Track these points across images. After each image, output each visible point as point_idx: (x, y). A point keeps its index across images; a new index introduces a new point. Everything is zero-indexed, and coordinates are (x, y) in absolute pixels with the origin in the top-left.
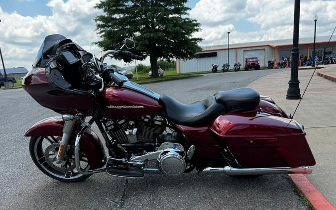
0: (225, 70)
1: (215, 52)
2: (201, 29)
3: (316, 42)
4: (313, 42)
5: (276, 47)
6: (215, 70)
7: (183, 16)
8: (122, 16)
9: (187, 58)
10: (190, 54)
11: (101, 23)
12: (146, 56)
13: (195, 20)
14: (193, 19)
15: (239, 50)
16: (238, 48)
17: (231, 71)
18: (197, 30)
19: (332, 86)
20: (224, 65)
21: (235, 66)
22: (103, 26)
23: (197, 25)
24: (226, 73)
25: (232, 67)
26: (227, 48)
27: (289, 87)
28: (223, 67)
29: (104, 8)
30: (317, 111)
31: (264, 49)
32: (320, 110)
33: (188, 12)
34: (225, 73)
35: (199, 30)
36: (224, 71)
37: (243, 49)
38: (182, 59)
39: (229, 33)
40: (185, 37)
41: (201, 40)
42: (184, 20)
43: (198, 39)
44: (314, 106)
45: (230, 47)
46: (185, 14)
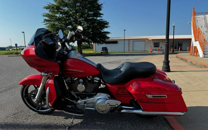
1: (116, 41)
3: (174, 38)
4: (173, 38)
5: (152, 40)
7: (98, 18)
8: (61, 15)
9: (100, 43)
10: (102, 41)
11: (47, 18)
12: (75, 41)
13: (106, 21)
14: (104, 20)
15: (130, 40)
17: (125, 52)
18: (107, 27)
19: (186, 65)
22: (48, 21)
23: (106, 24)
25: (126, 50)
27: (164, 64)
29: (49, 10)
30: (182, 80)
31: (145, 41)
32: (183, 80)
33: (102, 16)
34: (122, 53)
35: (108, 27)
37: (133, 40)
38: (97, 44)
39: (125, 30)
40: (99, 31)
41: (109, 33)
42: (99, 20)
43: (107, 32)
44: (179, 77)
45: (125, 39)
46: (100, 17)
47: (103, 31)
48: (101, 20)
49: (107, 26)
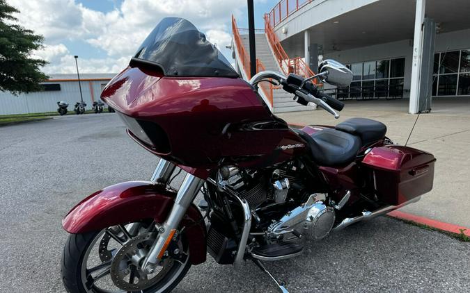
0: (80, 110)
2: (43, 47)
6: (63, 110)
7: (7, 22)
13: (30, 31)
14: (26, 29)
15: (93, 83)
16: (92, 80)
17: (89, 112)
18: (36, 48)
20: (78, 104)
21: (94, 105)
23: (36, 38)
24: (83, 115)
25: (89, 107)
26: (77, 78)
28: (76, 106)
33: (14, 14)
34: (80, 115)
35: (40, 47)
36: (78, 112)
39: (76, 57)
41: (44, 63)
42: (10, 27)
43: (38, 61)
45: (81, 78)
46: (10, 17)
47: (29, 57)
48: (16, 26)
49: (38, 46)
